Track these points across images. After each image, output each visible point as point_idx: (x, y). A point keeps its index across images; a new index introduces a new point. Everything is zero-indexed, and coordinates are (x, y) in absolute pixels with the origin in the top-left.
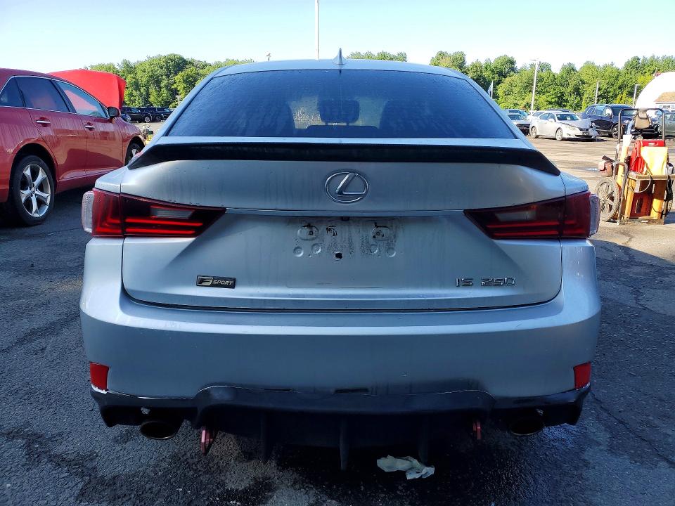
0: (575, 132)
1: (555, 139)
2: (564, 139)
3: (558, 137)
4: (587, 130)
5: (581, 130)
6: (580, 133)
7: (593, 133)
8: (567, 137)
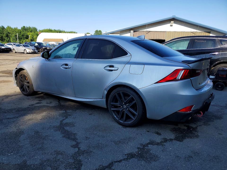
0: (31, 51)
1: (24, 53)
2: (27, 53)
3: (25, 52)
4: (34, 50)
5: (33, 50)
6: (33, 51)
7: (36, 51)
8: (28, 52)
